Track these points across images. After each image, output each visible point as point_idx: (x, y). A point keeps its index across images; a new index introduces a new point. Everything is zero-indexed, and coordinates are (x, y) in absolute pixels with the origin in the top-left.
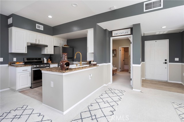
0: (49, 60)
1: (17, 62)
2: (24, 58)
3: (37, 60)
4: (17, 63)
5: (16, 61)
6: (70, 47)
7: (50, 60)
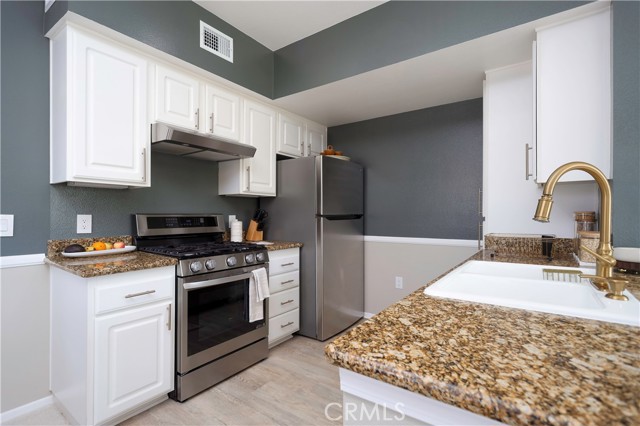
0: (254, 225)
1: (94, 237)
2: (133, 217)
3: (201, 225)
4: (97, 245)
5: (89, 230)
6: (351, 160)
7: (259, 229)
